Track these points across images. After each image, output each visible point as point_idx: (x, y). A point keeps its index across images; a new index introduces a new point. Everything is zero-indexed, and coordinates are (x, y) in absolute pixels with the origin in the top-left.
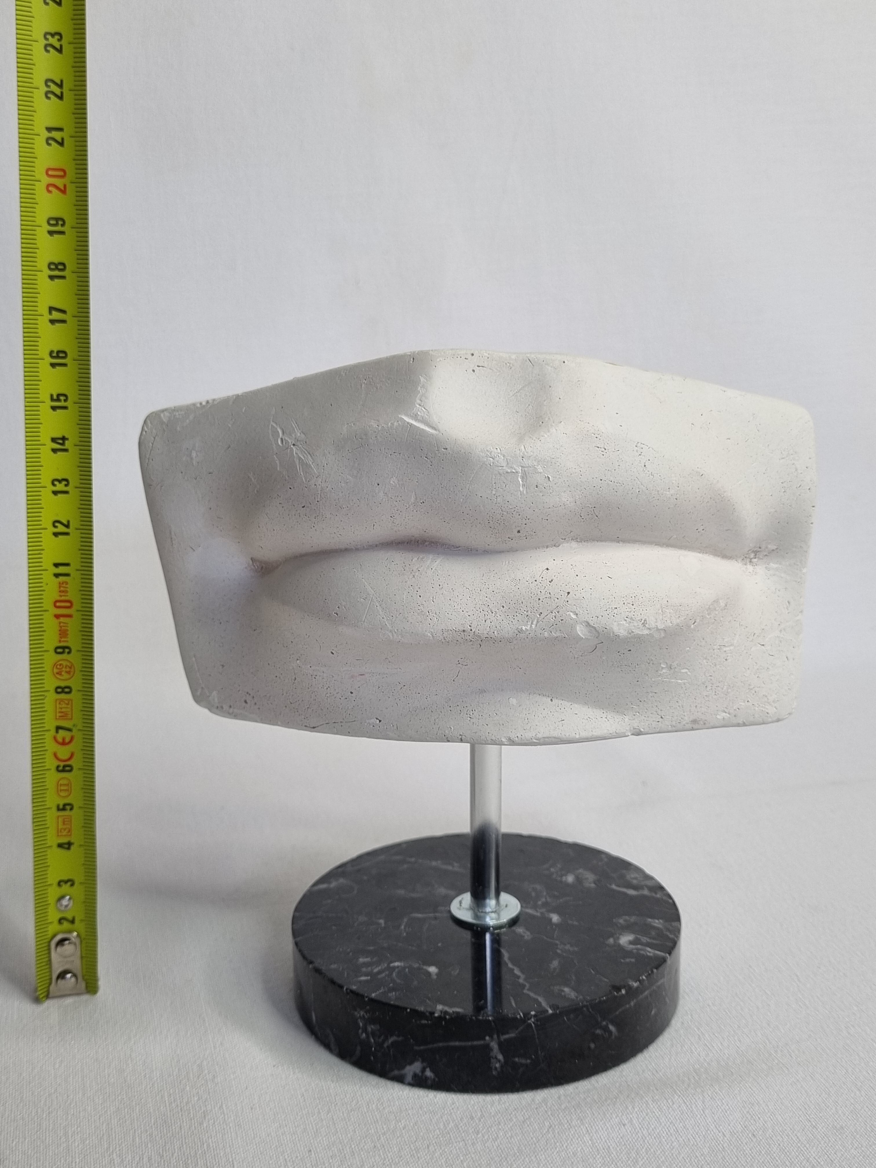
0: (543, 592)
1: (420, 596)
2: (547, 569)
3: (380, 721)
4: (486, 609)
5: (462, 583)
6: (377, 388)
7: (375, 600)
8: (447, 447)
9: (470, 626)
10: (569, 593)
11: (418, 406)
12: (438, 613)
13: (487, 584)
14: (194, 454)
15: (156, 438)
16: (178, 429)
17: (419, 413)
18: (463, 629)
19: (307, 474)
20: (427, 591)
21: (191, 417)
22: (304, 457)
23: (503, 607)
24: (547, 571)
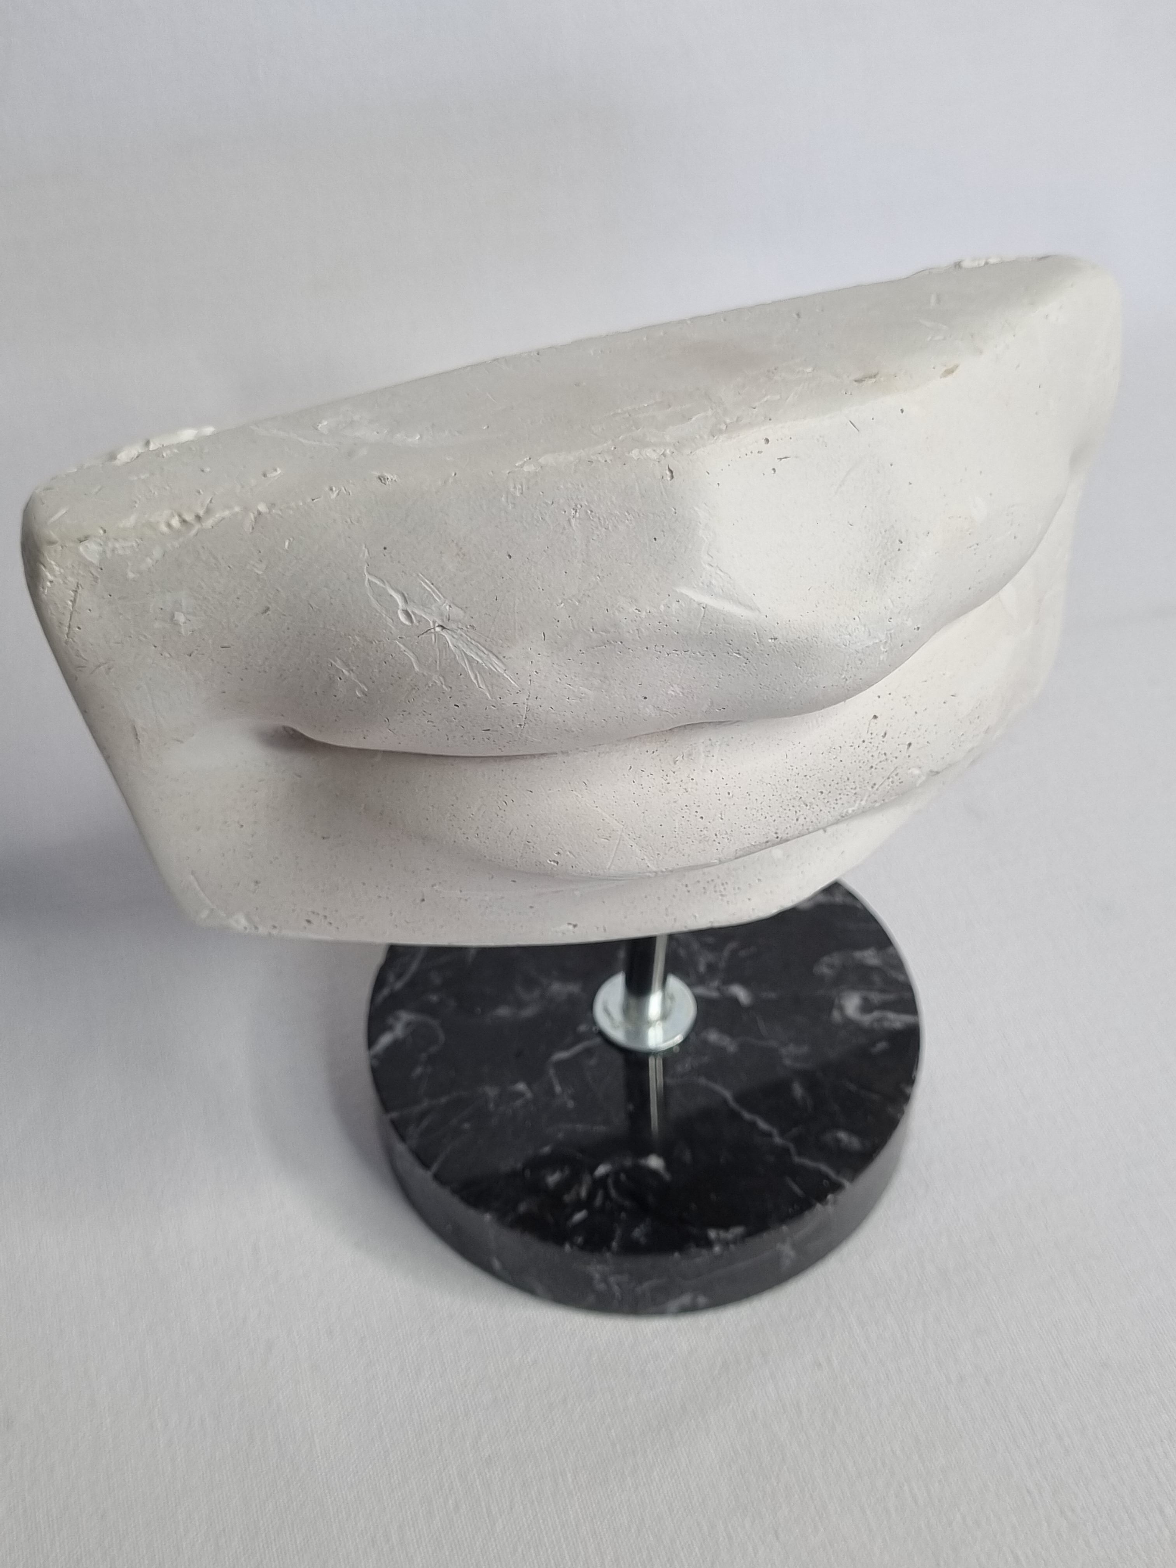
0: (876, 754)
1: (702, 818)
2: (875, 717)
3: (575, 926)
4: (796, 803)
5: (760, 778)
6: (607, 529)
7: (627, 837)
8: (776, 636)
9: (776, 833)
10: (910, 744)
11: (708, 567)
12: (729, 832)
13: (794, 768)
14: (181, 618)
15: (80, 591)
16: (131, 575)
17: (714, 582)
18: (766, 840)
19: (495, 688)
20: (711, 807)
21: (157, 553)
22: (480, 657)
23: (822, 793)
24: (875, 721)
